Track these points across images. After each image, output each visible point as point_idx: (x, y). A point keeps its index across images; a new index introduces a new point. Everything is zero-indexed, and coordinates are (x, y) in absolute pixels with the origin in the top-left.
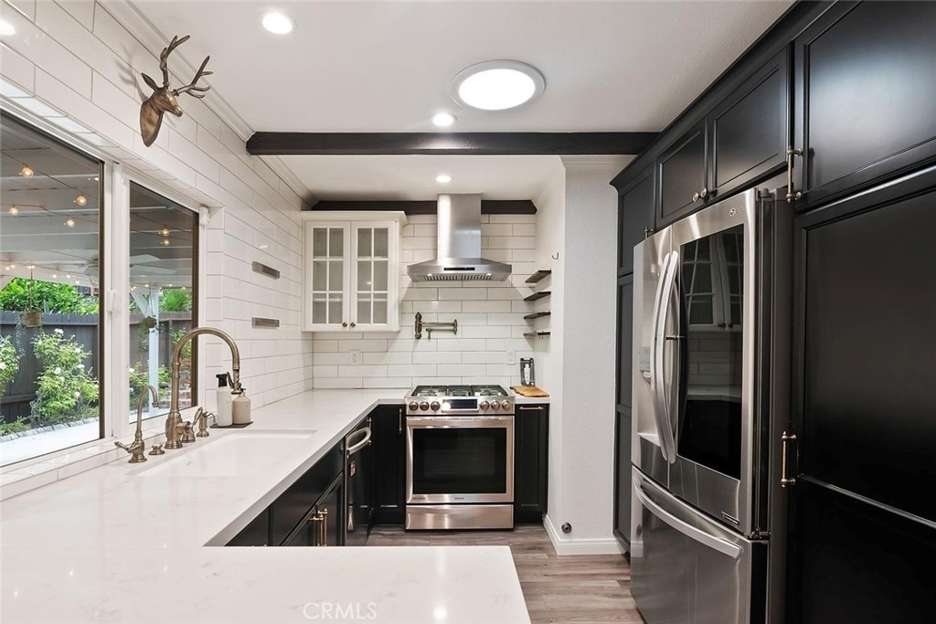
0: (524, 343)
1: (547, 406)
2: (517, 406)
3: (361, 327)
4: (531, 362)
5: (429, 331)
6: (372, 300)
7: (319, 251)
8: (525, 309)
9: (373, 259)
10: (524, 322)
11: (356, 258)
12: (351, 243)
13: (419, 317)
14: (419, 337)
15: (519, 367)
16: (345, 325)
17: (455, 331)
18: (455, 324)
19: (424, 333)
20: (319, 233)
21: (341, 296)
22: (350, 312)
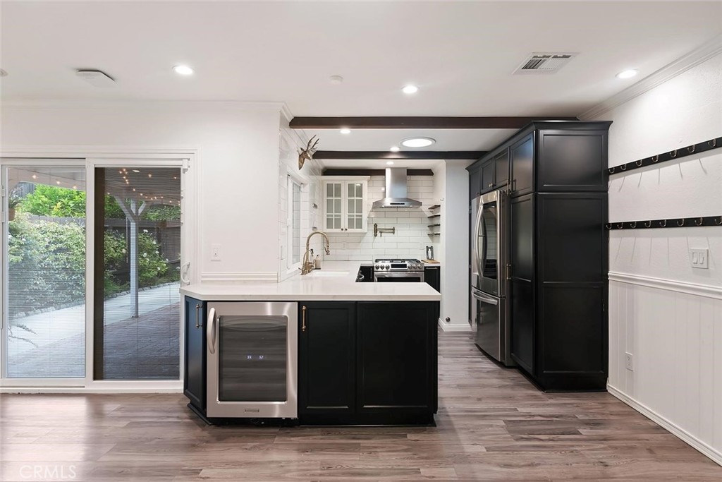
0: (428, 239)
1: (439, 267)
2: (425, 267)
3: (350, 230)
4: (431, 248)
5: (381, 232)
6: (355, 218)
7: (329, 194)
8: (428, 222)
9: (355, 198)
10: (428, 228)
11: (347, 198)
12: (345, 191)
13: (376, 225)
14: (376, 236)
15: (426, 250)
16: (342, 230)
17: (394, 233)
18: (394, 229)
19: (379, 234)
20: (329, 187)
21: (340, 216)
22: (344, 224)
